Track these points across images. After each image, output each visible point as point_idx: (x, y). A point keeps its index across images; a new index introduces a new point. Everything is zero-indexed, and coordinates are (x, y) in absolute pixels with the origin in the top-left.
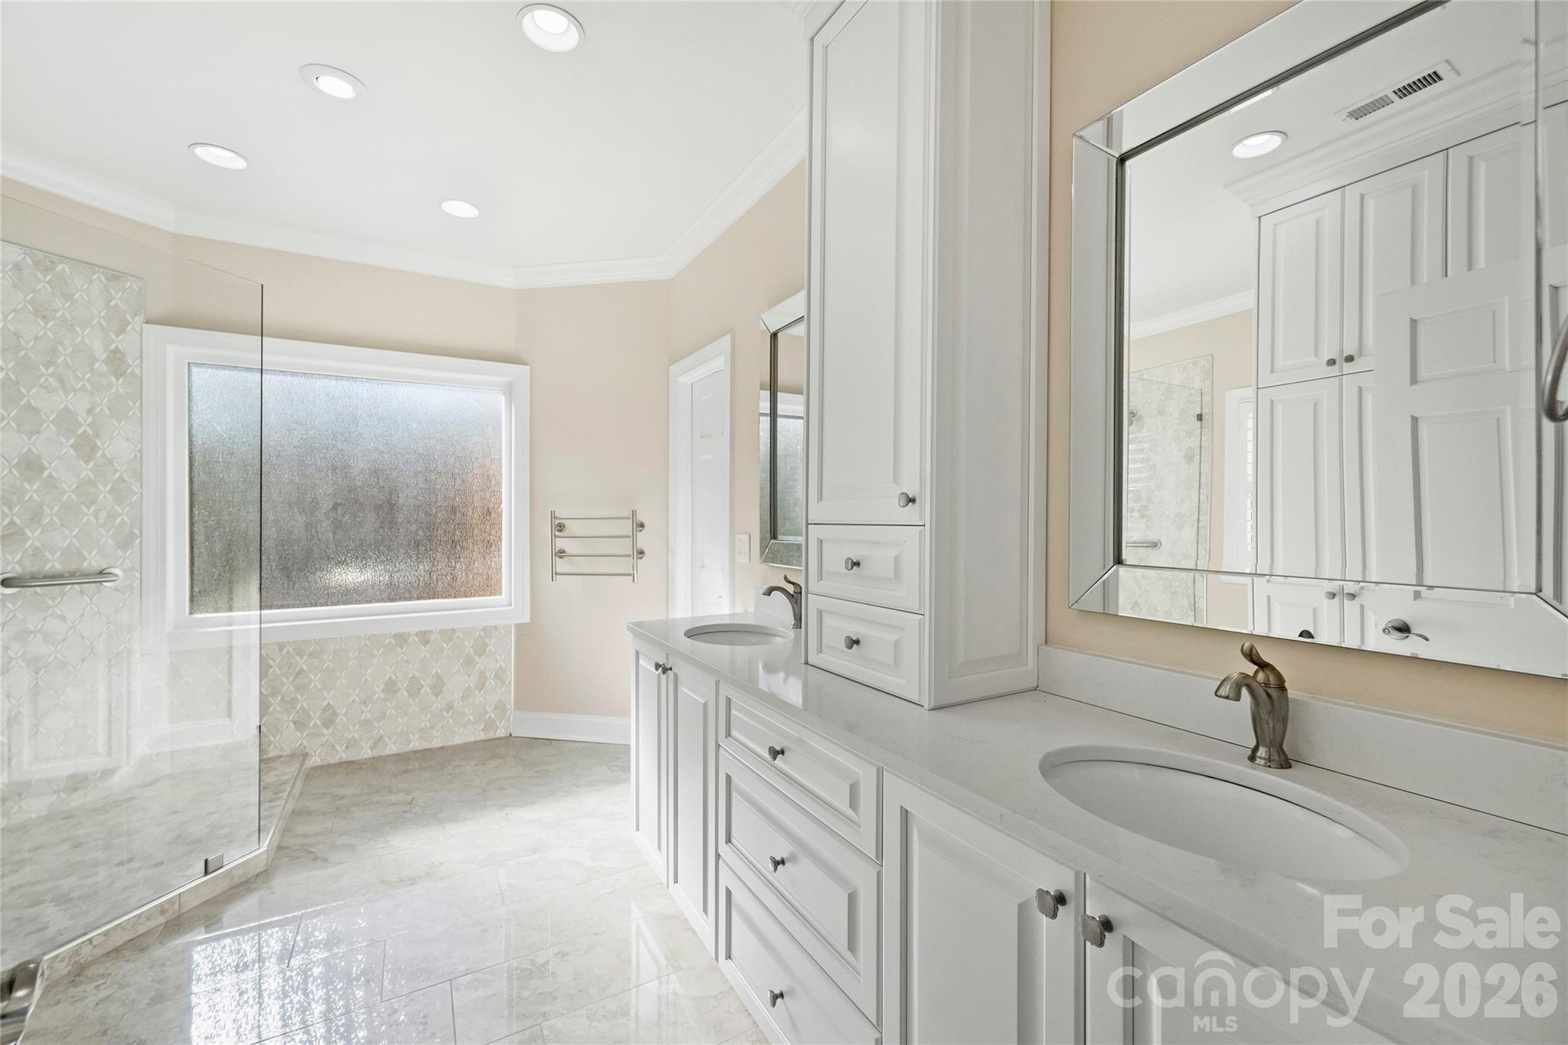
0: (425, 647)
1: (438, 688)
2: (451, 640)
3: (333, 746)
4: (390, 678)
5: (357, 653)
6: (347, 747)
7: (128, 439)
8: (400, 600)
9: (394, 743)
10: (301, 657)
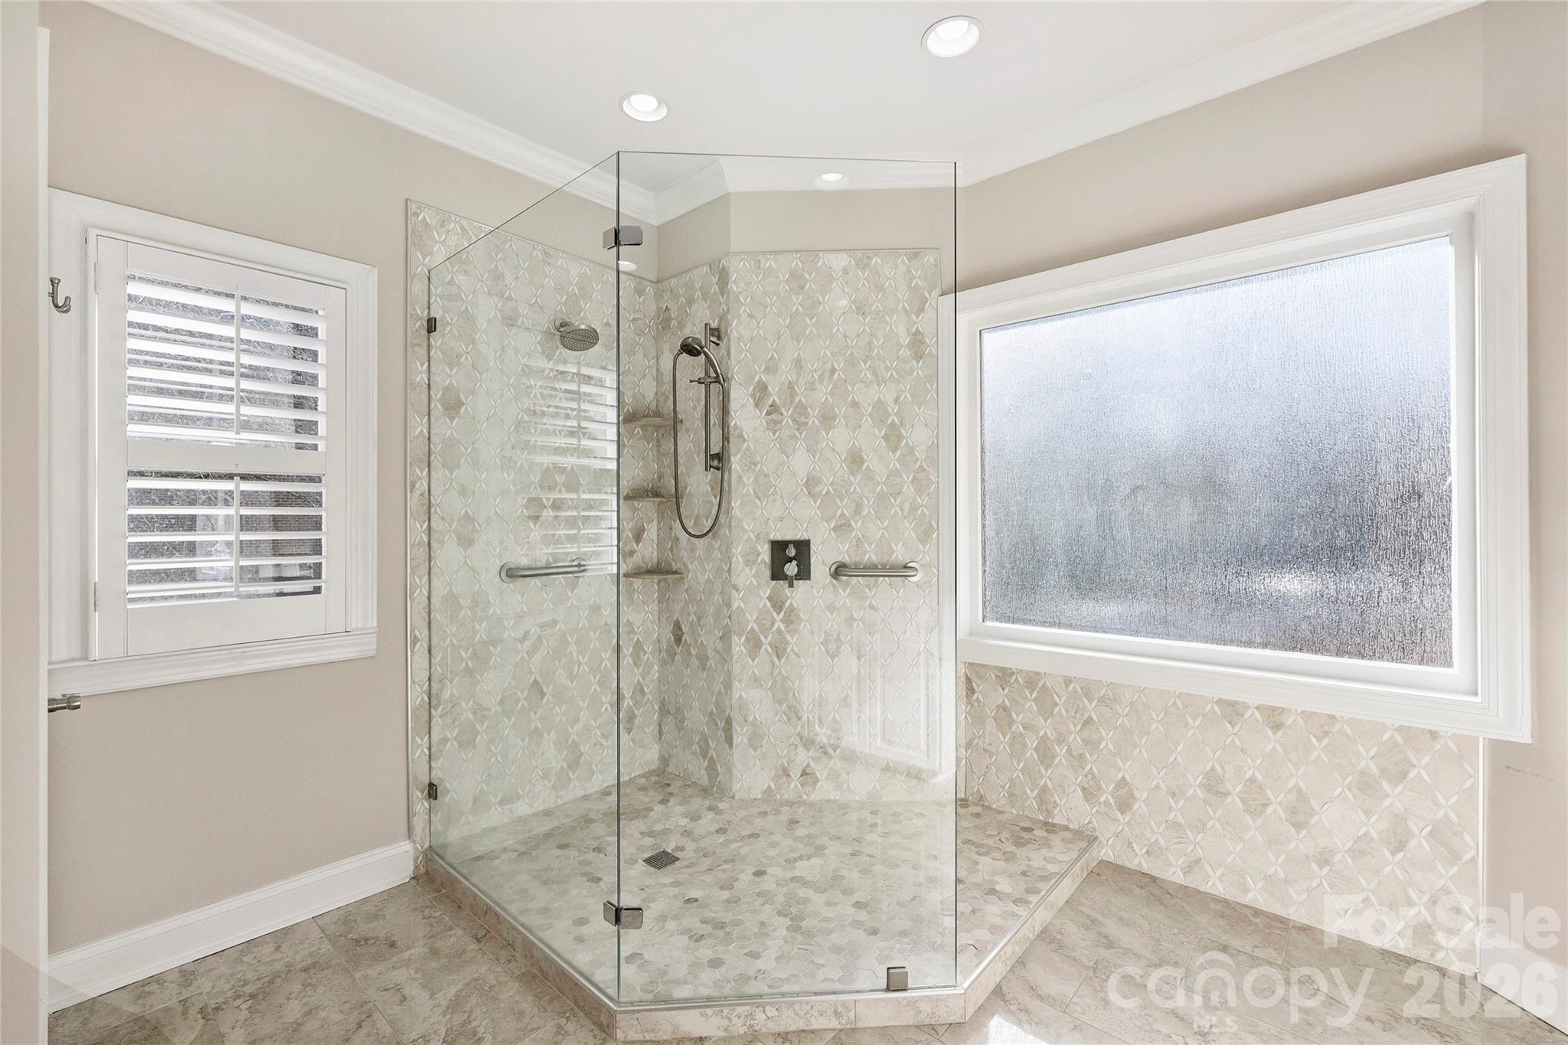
0: (1274, 734)
1: (1299, 815)
2: (1326, 733)
3: (1130, 843)
4: (1213, 769)
5: (1162, 714)
6: (1148, 852)
7: (926, 425)
8: (1232, 642)
9: (1220, 879)
10: (1090, 701)
